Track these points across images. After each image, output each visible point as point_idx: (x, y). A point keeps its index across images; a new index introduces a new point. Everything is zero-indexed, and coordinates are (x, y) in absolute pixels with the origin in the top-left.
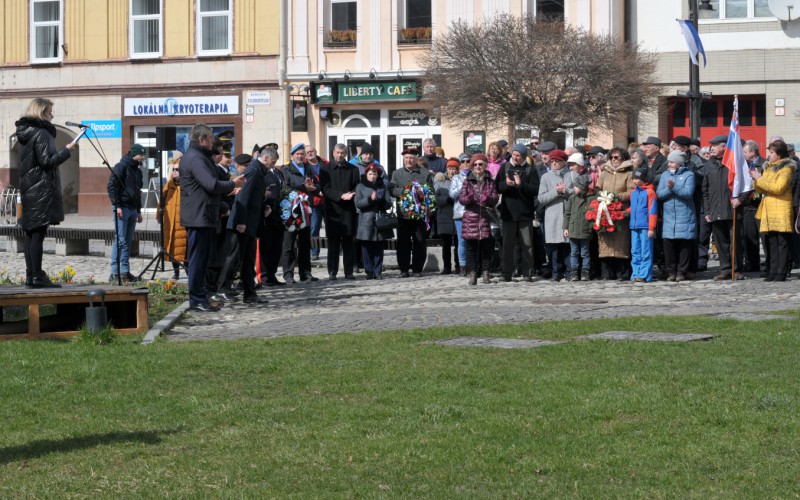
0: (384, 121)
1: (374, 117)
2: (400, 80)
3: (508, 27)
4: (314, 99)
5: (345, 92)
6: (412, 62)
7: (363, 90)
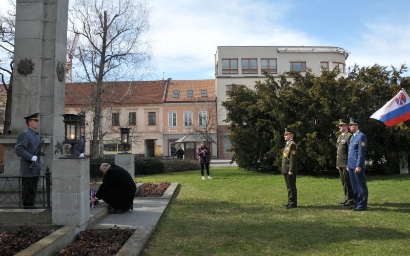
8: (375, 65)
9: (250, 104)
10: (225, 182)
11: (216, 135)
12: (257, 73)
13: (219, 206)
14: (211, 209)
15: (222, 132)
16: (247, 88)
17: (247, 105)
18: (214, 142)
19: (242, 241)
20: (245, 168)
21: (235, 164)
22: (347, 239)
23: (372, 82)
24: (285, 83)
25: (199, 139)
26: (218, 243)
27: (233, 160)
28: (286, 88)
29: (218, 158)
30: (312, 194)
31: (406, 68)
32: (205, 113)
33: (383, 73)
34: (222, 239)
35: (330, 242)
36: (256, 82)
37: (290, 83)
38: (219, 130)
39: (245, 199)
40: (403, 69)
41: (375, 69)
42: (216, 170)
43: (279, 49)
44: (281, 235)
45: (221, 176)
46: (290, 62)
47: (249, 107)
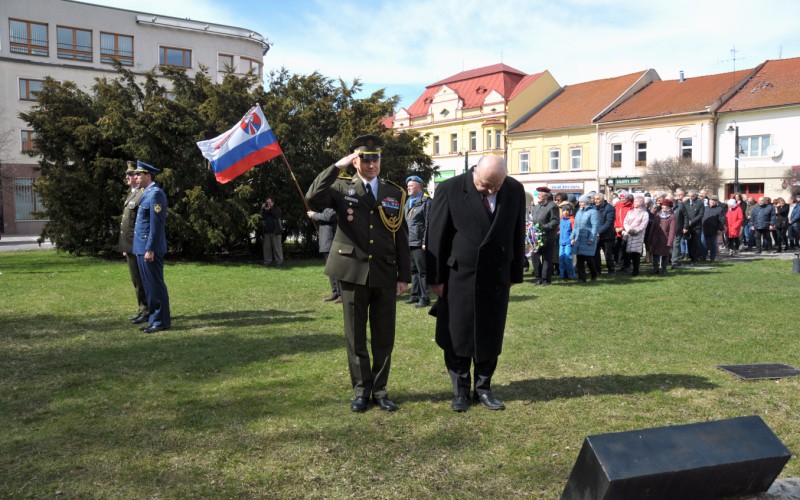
1: (627, 189)
2: (636, 178)
3: (671, 161)
4: (607, 184)
5: (618, 182)
6: (639, 172)
7: (624, 181)
8: (315, 73)
9: (83, 123)
12: (91, 61)
13: (33, 324)
14: (17, 331)
16: (79, 91)
17: (77, 124)
19: (98, 377)
20: (71, 252)
21: (48, 244)
22: (273, 355)
23: (310, 103)
24: (154, 88)
26: (52, 385)
27: (44, 235)
28: (155, 99)
30: (208, 293)
31: (360, 85)
33: (328, 90)
34: (60, 379)
35: (250, 361)
36: (97, 79)
37: (164, 89)
39: (85, 307)
40: (356, 87)
41: (314, 81)
43: (140, 18)
44: (166, 361)
45: (21, 268)
46: (161, 47)
47: (80, 128)
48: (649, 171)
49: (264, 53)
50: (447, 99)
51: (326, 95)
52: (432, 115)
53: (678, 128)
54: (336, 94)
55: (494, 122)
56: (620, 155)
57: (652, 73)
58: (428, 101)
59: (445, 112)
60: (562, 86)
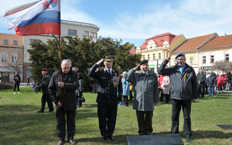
0: (209, 71)
1: (208, 70)
2: (210, 67)
3: (221, 61)
4: (201, 69)
5: (205, 68)
6: (211, 65)
7: (207, 68)
9: (43, 52)
10: (28, 95)
11: (22, 68)
15: (26, 67)
16: (43, 43)
17: (42, 53)
18: (21, 72)
23: (107, 45)
24: (63, 42)
25: (11, 71)
28: (64, 45)
29: (23, 82)
32: (16, 55)
36: (48, 40)
37: (66, 42)
38: (25, 66)
40: (121, 41)
41: (108, 39)
42: (22, 89)
46: (68, 30)
47: (42, 54)
48: (214, 65)
49: (98, 31)
50: (152, 43)
51: (111, 43)
52: (147, 48)
53: (224, 51)
54: (115, 43)
55: (166, 50)
56: (205, 59)
57: (216, 34)
58: (146, 44)
59: (151, 47)
60: (187, 39)
